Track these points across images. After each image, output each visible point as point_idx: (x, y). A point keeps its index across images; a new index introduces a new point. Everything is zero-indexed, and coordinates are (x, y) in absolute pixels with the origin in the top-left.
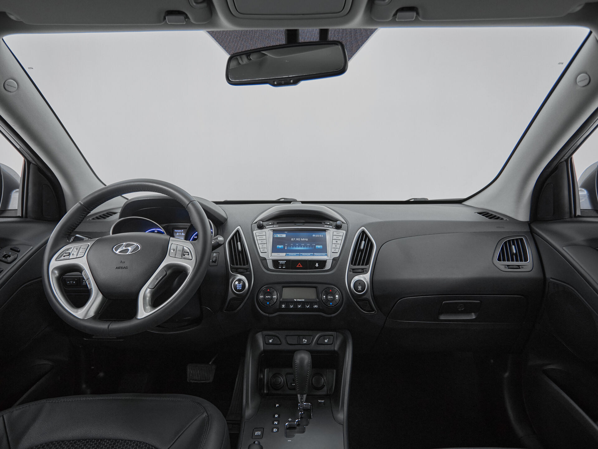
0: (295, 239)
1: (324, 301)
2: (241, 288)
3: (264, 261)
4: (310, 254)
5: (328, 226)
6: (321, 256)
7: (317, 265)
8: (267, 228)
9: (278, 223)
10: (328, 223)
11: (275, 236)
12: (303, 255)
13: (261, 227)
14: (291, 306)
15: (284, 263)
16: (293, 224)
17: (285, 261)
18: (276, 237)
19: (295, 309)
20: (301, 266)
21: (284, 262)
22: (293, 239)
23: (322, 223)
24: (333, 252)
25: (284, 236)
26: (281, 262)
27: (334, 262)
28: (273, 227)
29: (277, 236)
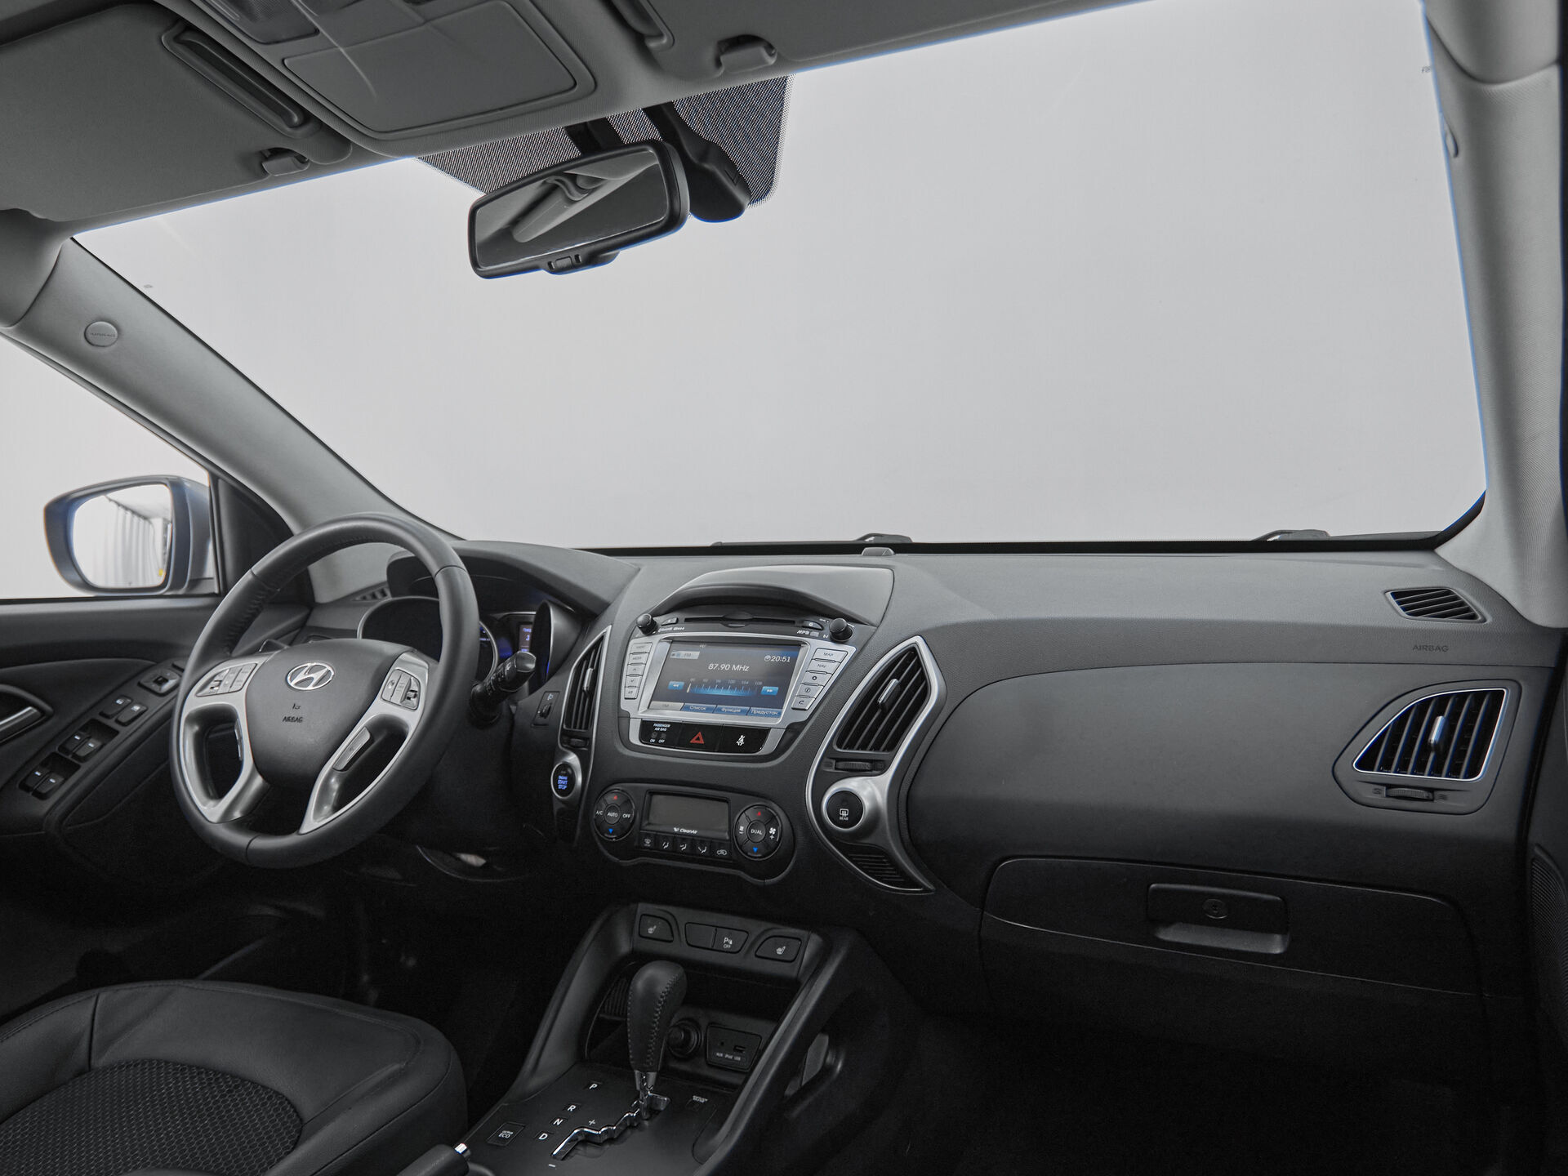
0: (719, 666)
1: (740, 841)
2: (565, 787)
3: (624, 722)
4: (739, 709)
5: (807, 633)
6: (766, 715)
7: (742, 740)
8: (660, 633)
9: (687, 620)
10: (811, 624)
11: (674, 655)
12: (723, 710)
13: (649, 629)
14: (666, 845)
15: (665, 730)
16: (720, 625)
17: (669, 726)
18: (675, 657)
19: (674, 854)
20: (702, 741)
21: (663, 728)
22: (714, 666)
23: (796, 624)
24: (793, 709)
25: (695, 655)
26: (658, 727)
27: (789, 735)
28: (673, 631)
29: (679, 655)
